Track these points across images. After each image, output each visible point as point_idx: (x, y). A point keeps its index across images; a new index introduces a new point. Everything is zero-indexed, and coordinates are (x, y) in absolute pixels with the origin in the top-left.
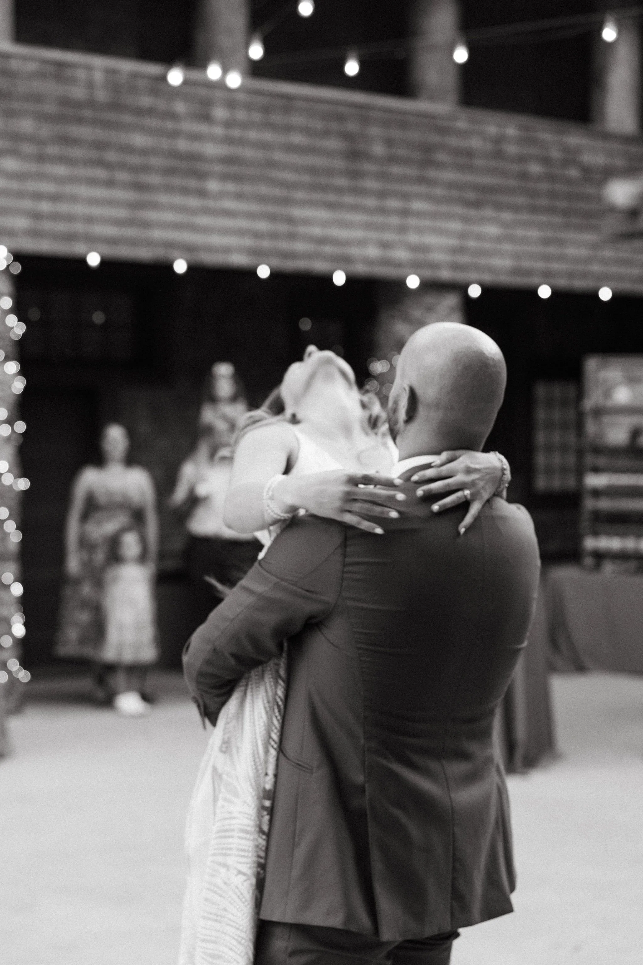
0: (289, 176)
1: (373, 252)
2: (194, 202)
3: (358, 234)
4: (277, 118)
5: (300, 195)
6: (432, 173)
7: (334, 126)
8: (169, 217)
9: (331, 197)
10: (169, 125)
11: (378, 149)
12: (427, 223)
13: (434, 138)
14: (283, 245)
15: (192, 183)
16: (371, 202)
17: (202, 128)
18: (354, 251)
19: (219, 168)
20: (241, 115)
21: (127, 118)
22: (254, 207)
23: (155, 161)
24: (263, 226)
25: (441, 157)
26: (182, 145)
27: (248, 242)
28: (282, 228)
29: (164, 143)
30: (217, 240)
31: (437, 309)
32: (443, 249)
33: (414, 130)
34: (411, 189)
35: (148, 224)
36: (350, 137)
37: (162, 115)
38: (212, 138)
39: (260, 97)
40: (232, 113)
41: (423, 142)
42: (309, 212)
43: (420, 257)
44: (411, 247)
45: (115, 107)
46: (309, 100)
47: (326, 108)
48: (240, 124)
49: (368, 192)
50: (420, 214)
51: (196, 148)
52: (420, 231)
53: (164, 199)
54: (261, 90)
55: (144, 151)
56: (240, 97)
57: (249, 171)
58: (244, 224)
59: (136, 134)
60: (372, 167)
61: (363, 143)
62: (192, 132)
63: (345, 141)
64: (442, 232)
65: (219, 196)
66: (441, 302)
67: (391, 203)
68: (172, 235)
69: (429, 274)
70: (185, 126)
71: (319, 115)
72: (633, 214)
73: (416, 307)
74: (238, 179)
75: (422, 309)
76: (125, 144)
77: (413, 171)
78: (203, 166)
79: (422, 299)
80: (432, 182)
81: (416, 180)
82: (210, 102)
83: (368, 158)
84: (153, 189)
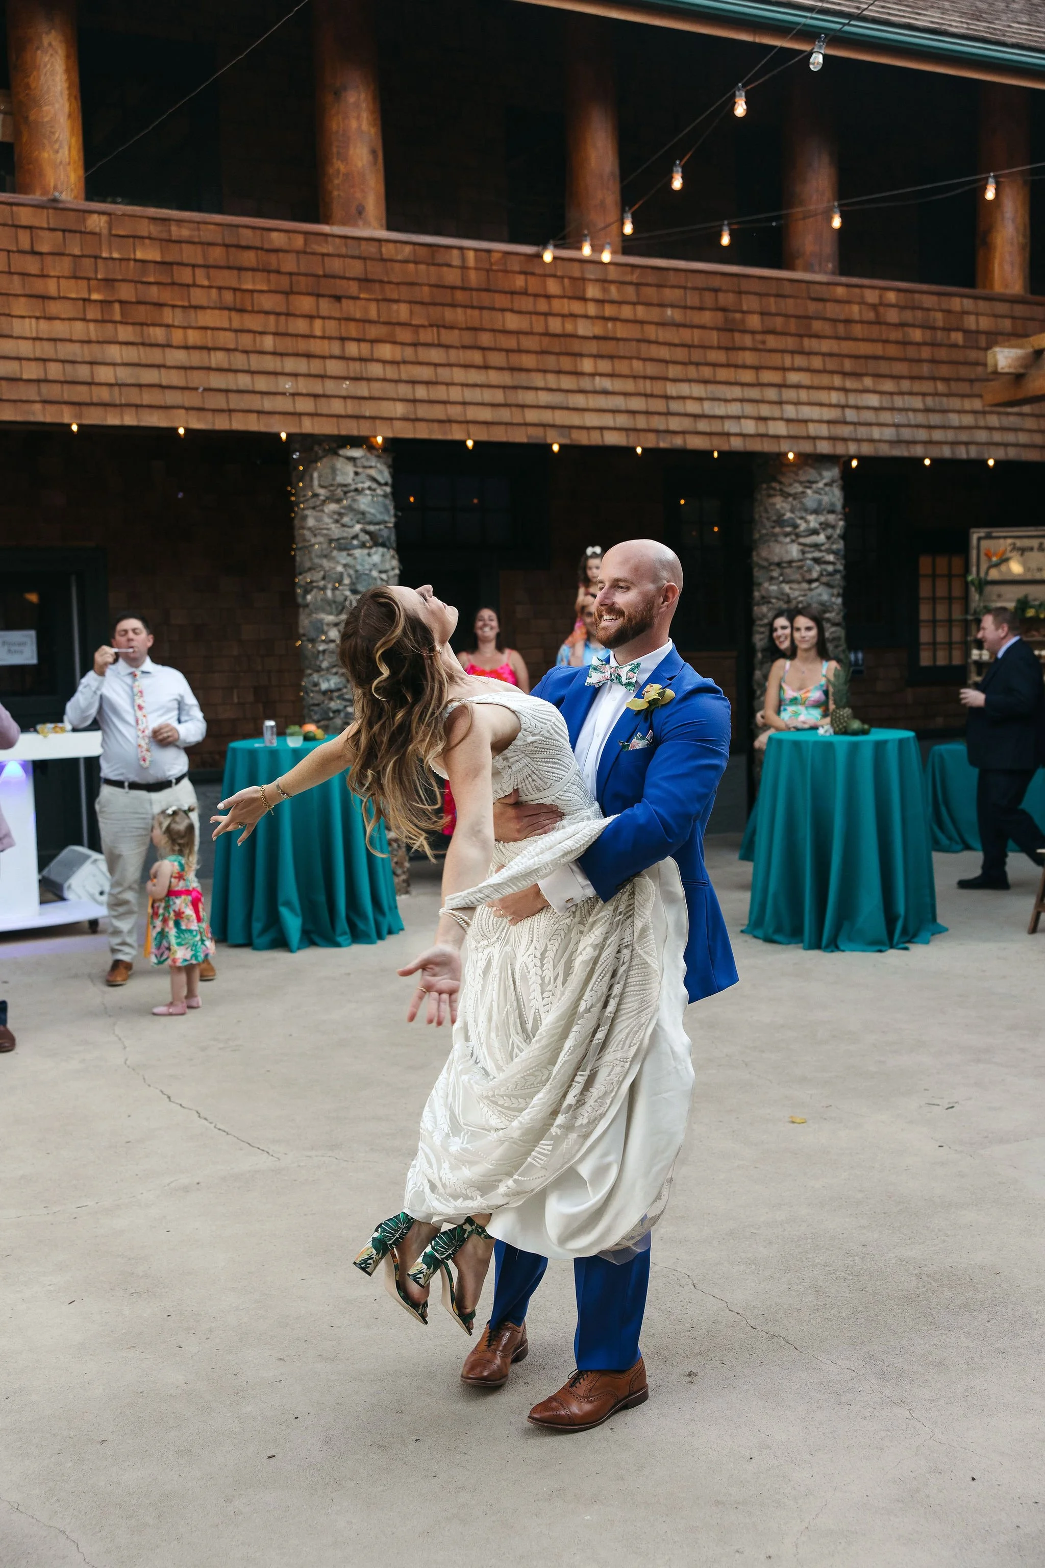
0: (664, 353)
1: (749, 427)
2: (567, 382)
3: (734, 409)
4: (650, 293)
5: (673, 371)
6: (808, 344)
7: (709, 298)
8: (544, 398)
9: (707, 372)
10: (542, 306)
11: (754, 321)
12: (803, 395)
13: (812, 308)
14: (658, 423)
15: (566, 363)
16: (747, 376)
17: (577, 307)
18: (731, 427)
19: (592, 347)
20: (614, 292)
21: (501, 300)
22: (629, 386)
23: (529, 343)
24: (637, 404)
25: (817, 326)
26: (555, 325)
27: (622, 420)
28: (658, 405)
29: (538, 325)
30: (591, 420)
31: (816, 482)
32: (820, 421)
33: (790, 301)
34: (788, 361)
35: (523, 406)
36: (724, 310)
37: (536, 296)
38: (586, 317)
39: (632, 273)
40: (605, 290)
41: (801, 312)
42: (684, 389)
43: (796, 430)
44: (789, 421)
45: (487, 290)
46: (683, 274)
47: (700, 281)
48: (612, 302)
49: (745, 367)
50: (798, 386)
51: (569, 327)
52: (797, 403)
53: (538, 380)
54: (634, 266)
55: (518, 333)
56: (613, 273)
57: (623, 348)
58: (618, 402)
59: (509, 316)
60: (748, 340)
61: (738, 316)
62: (566, 311)
63: (720, 315)
64: (821, 405)
65: (593, 375)
66: (820, 475)
67: (768, 376)
68: (547, 416)
69: (807, 447)
70: (558, 305)
71: (695, 289)
72: (1018, 378)
73: (796, 481)
74: (611, 357)
75: (801, 483)
76: (499, 326)
77: (790, 343)
78: (576, 346)
79: (801, 472)
80: (809, 354)
81: (792, 352)
82: (583, 279)
83: (744, 332)
84: (528, 370)
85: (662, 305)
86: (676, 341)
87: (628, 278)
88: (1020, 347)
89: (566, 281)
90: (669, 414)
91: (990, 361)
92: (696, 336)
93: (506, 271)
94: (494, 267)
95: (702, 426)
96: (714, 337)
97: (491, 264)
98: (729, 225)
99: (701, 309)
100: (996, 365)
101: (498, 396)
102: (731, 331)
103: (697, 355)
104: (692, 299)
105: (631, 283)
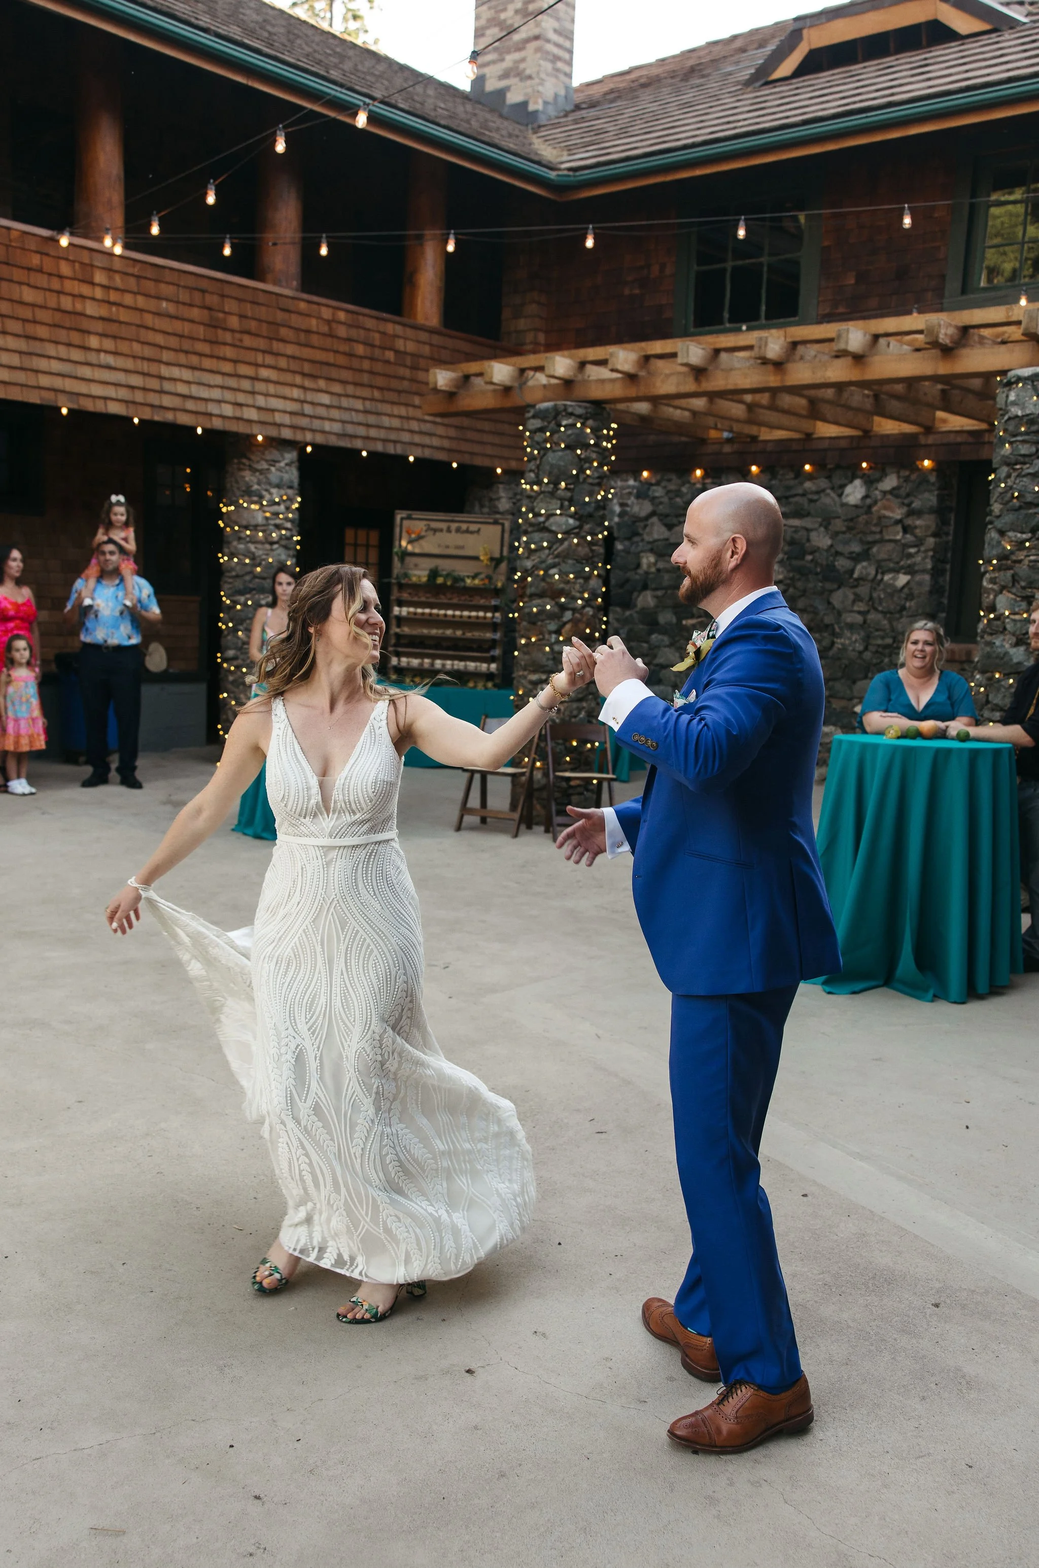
0: (160, 339)
1: (228, 410)
2: (76, 355)
3: (216, 394)
4: (149, 286)
5: (166, 356)
6: (277, 346)
7: (197, 296)
8: (56, 366)
9: (195, 360)
10: (56, 284)
11: (234, 322)
12: (272, 389)
13: (280, 316)
14: (153, 399)
15: (76, 338)
16: (227, 367)
17: (85, 290)
18: (213, 408)
19: (99, 327)
20: (118, 281)
21: (18, 274)
22: (129, 364)
23: (41, 315)
24: (136, 380)
25: (284, 332)
26: (67, 303)
27: (123, 393)
28: (154, 384)
29: (52, 301)
30: (97, 390)
31: (279, 462)
32: (285, 412)
33: (263, 309)
34: (260, 358)
35: (37, 371)
36: (210, 309)
37: (50, 274)
38: (93, 299)
39: (134, 267)
40: (110, 278)
41: (270, 319)
42: (176, 372)
43: (267, 417)
44: (259, 409)
45: (7, 264)
46: (176, 273)
47: (191, 281)
48: (117, 289)
49: (225, 359)
50: (267, 381)
51: (79, 307)
52: (267, 395)
53: (51, 350)
54: (135, 261)
55: (33, 305)
56: (117, 265)
57: (124, 331)
58: (120, 377)
59: (25, 289)
60: (228, 337)
61: (221, 315)
62: (76, 292)
63: (206, 312)
64: (285, 398)
65: (98, 351)
66: (282, 456)
67: (244, 370)
68: (58, 383)
69: (273, 432)
70: (69, 286)
71: (185, 287)
72: (451, 395)
73: (263, 459)
74: (115, 337)
75: (266, 461)
76: (16, 297)
77: (262, 343)
78: (85, 324)
79: (267, 452)
80: (277, 354)
81: (264, 352)
82: (92, 266)
83: (225, 329)
84: (41, 340)
85: (159, 298)
86: (170, 331)
87: (130, 270)
88: (453, 371)
89: (77, 265)
90: (162, 392)
91: (431, 379)
92: (186, 328)
93: (23, 249)
94: (13, 244)
95: (190, 405)
96: (201, 331)
97: (10, 241)
98: (231, 238)
99: (191, 305)
100: (436, 383)
101: (15, 360)
102: (215, 327)
103: (187, 345)
104: (184, 296)
105: (133, 275)
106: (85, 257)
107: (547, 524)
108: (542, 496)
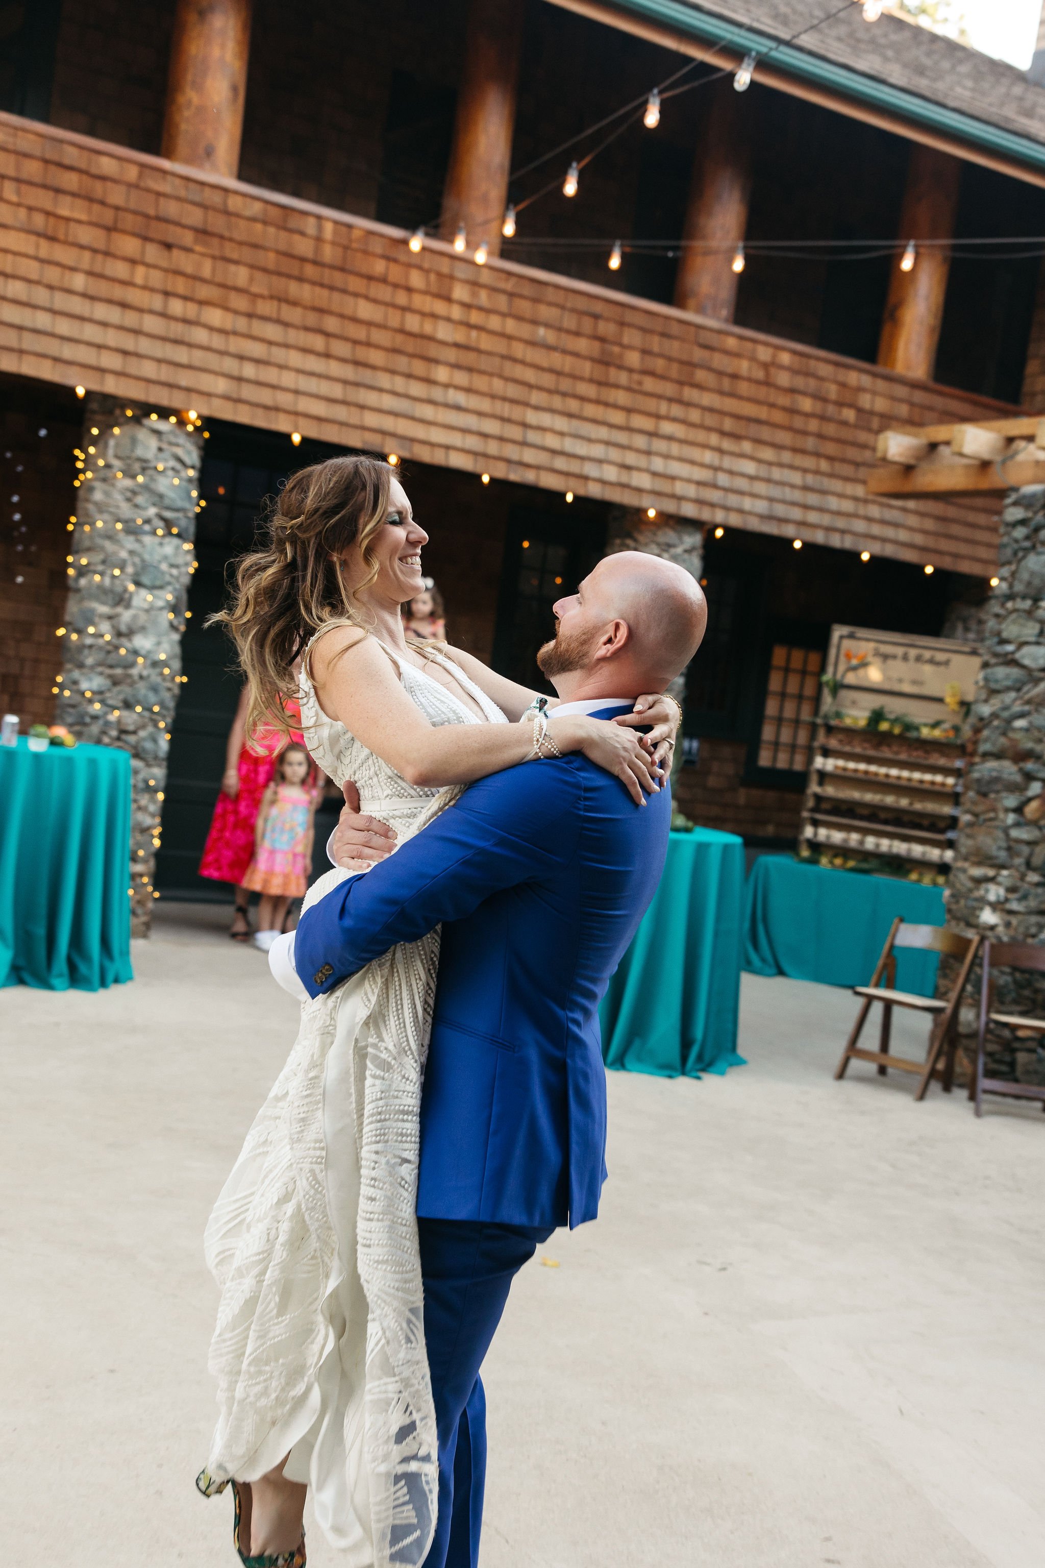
0: (530, 375)
1: (611, 473)
2: (417, 389)
3: (597, 451)
4: (524, 307)
5: (536, 397)
6: (689, 393)
7: (587, 324)
8: (388, 401)
9: (573, 405)
10: (401, 298)
11: (633, 359)
12: (675, 449)
13: (699, 355)
14: (512, 452)
15: (419, 367)
16: (618, 417)
17: (440, 307)
18: (590, 470)
19: (451, 355)
20: (483, 298)
21: (355, 284)
22: (485, 405)
23: (379, 336)
24: (491, 427)
25: (701, 375)
26: (413, 323)
27: (472, 442)
28: (514, 432)
29: (394, 319)
30: (437, 436)
31: (674, 546)
32: (689, 481)
33: (676, 344)
34: (663, 408)
35: (362, 407)
36: (602, 340)
37: (396, 286)
38: (448, 319)
39: (507, 280)
40: (474, 294)
41: (685, 357)
42: (546, 419)
43: (663, 486)
44: (655, 474)
45: (342, 269)
46: (562, 292)
47: (581, 304)
48: (480, 309)
49: (616, 406)
50: (670, 438)
51: (428, 328)
52: (667, 457)
53: (384, 380)
54: (509, 274)
55: (369, 324)
56: (486, 277)
57: (484, 363)
58: (471, 421)
59: (362, 303)
60: (623, 378)
61: (616, 349)
62: (427, 309)
63: (597, 345)
64: (692, 462)
65: (447, 386)
66: (681, 539)
67: (639, 421)
68: (388, 423)
69: (670, 507)
70: (419, 301)
71: (573, 310)
72: (908, 469)
73: (653, 542)
74: (470, 370)
75: (658, 544)
76: (348, 311)
77: (669, 389)
78: (433, 351)
79: (660, 533)
80: (688, 404)
81: (670, 400)
82: (451, 277)
83: (620, 367)
84: (373, 368)
85: (535, 322)
86: (545, 364)
87: (502, 285)
88: (915, 435)
89: (433, 277)
90: (524, 444)
91: (880, 446)
92: (567, 363)
93: (366, 252)
94: (354, 245)
95: (560, 463)
96: (586, 368)
97: (350, 241)
98: (622, 246)
99: (577, 334)
100: (886, 451)
101: (337, 391)
102: (607, 364)
103: (565, 384)
104: (570, 322)
105: (503, 292)
106: (444, 266)
107: (1018, 656)
108: (1014, 616)
